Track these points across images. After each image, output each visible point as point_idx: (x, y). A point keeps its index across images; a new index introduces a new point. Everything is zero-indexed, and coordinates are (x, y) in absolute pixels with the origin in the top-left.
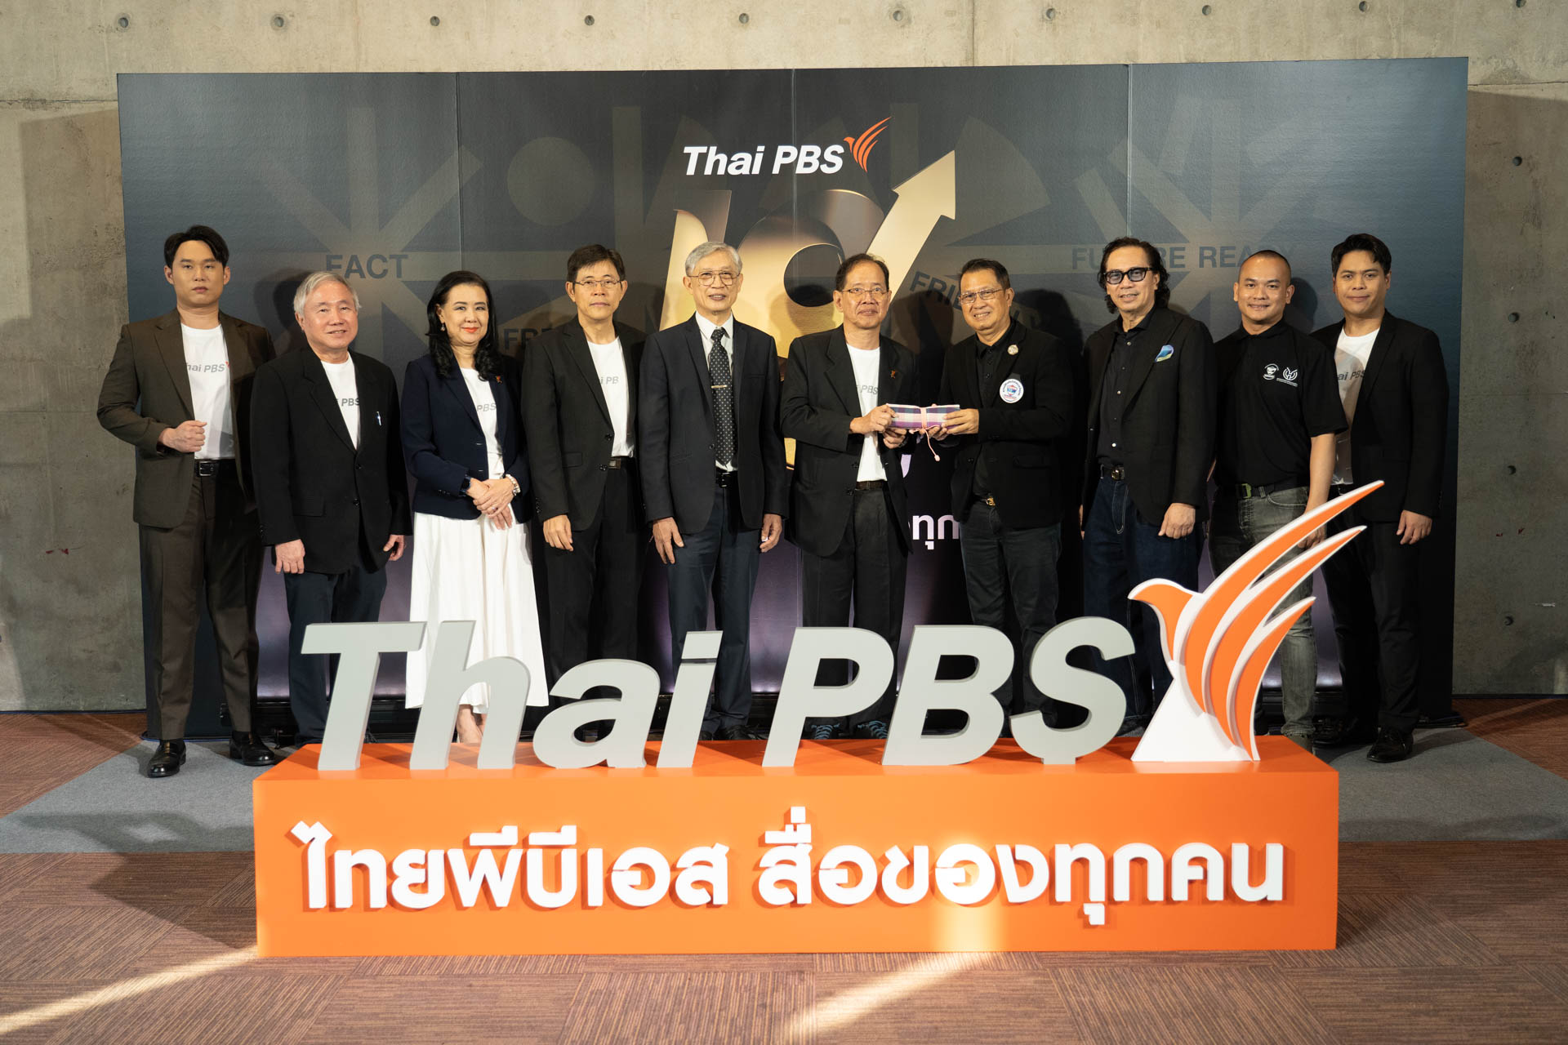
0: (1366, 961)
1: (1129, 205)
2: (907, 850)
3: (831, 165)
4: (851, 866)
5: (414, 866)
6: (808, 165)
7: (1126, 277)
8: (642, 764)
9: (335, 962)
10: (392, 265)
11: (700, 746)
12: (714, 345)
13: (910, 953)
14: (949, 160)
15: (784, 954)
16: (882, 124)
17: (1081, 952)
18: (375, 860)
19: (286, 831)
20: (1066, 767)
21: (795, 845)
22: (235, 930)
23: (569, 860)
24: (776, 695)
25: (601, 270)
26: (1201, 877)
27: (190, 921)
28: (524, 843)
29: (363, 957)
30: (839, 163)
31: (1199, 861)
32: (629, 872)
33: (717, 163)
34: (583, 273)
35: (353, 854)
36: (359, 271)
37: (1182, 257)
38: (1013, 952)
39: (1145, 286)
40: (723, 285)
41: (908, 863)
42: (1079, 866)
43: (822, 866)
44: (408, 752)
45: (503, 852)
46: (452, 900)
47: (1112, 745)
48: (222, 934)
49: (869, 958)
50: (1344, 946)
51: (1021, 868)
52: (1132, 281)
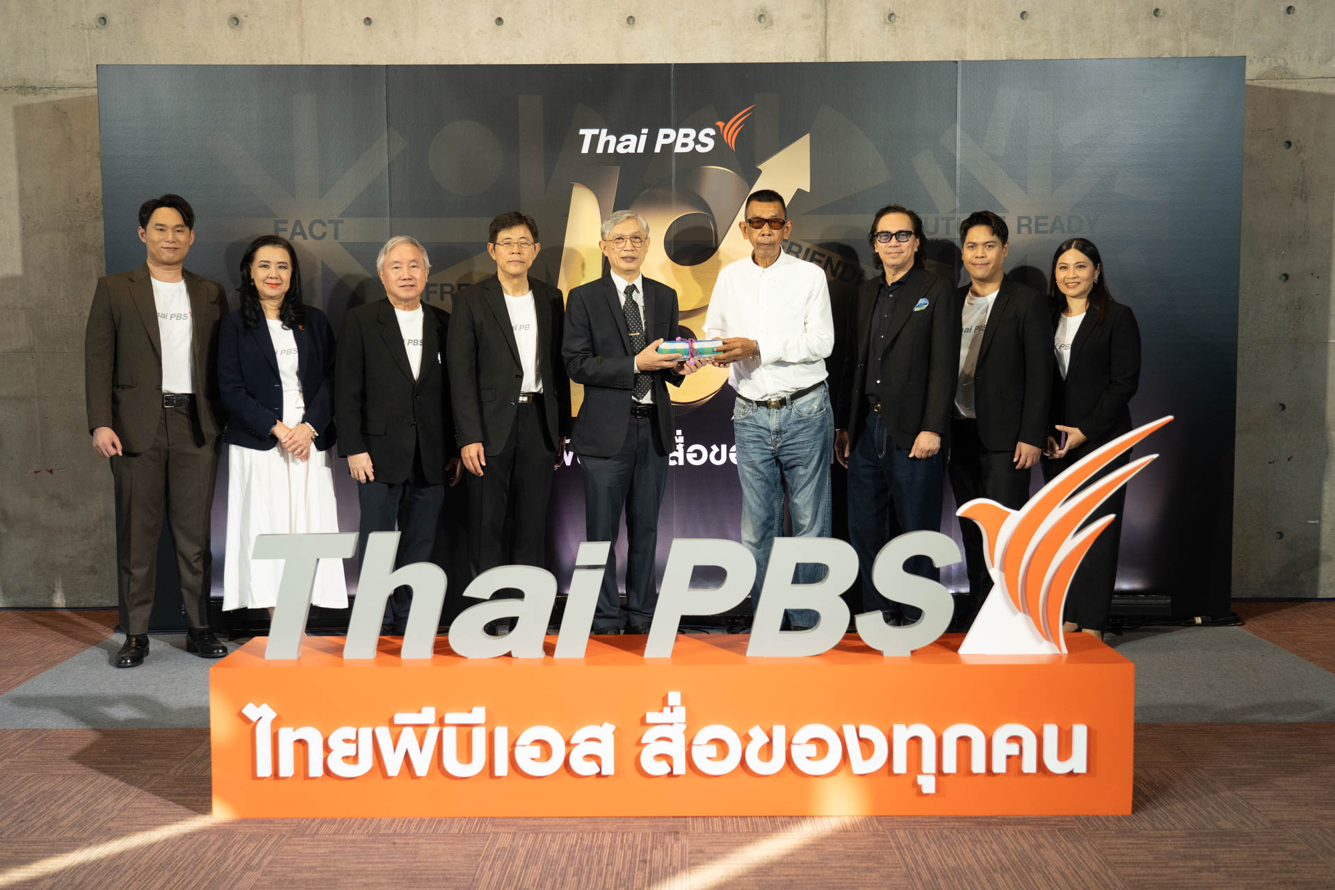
0: (1158, 825)
1: (958, 181)
2: (767, 729)
3: (704, 145)
4: (720, 743)
5: (347, 741)
6: (684, 145)
7: (894, 237)
8: (541, 654)
9: (279, 823)
10: (330, 228)
11: (592, 640)
12: (627, 299)
13: (769, 817)
14: (804, 142)
15: (662, 817)
16: (748, 111)
17: (914, 816)
18: (312, 736)
19: (238, 712)
20: (903, 659)
21: (672, 724)
22: (194, 795)
23: (479, 736)
25: (518, 233)
26: (1017, 753)
27: (155, 787)
28: (441, 722)
29: (304, 818)
30: (711, 143)
31: (1016, 739)
32: (530, 747)
33: (607, 143)
34: (503, 235)
35: (294, 730)
36: (302, 233)
39: (909, 247)
40: (633, 249)
41: (767, 740)
42: (914, 742)
43: (694, 743)
44: (341, 643)
45: (422, 729)
46: (379, 770)
47: (941, 640)
48: (182, 798)
49: (735, 821)
50: (1138, 812)
51: (864, 744)
52: (899, 241)
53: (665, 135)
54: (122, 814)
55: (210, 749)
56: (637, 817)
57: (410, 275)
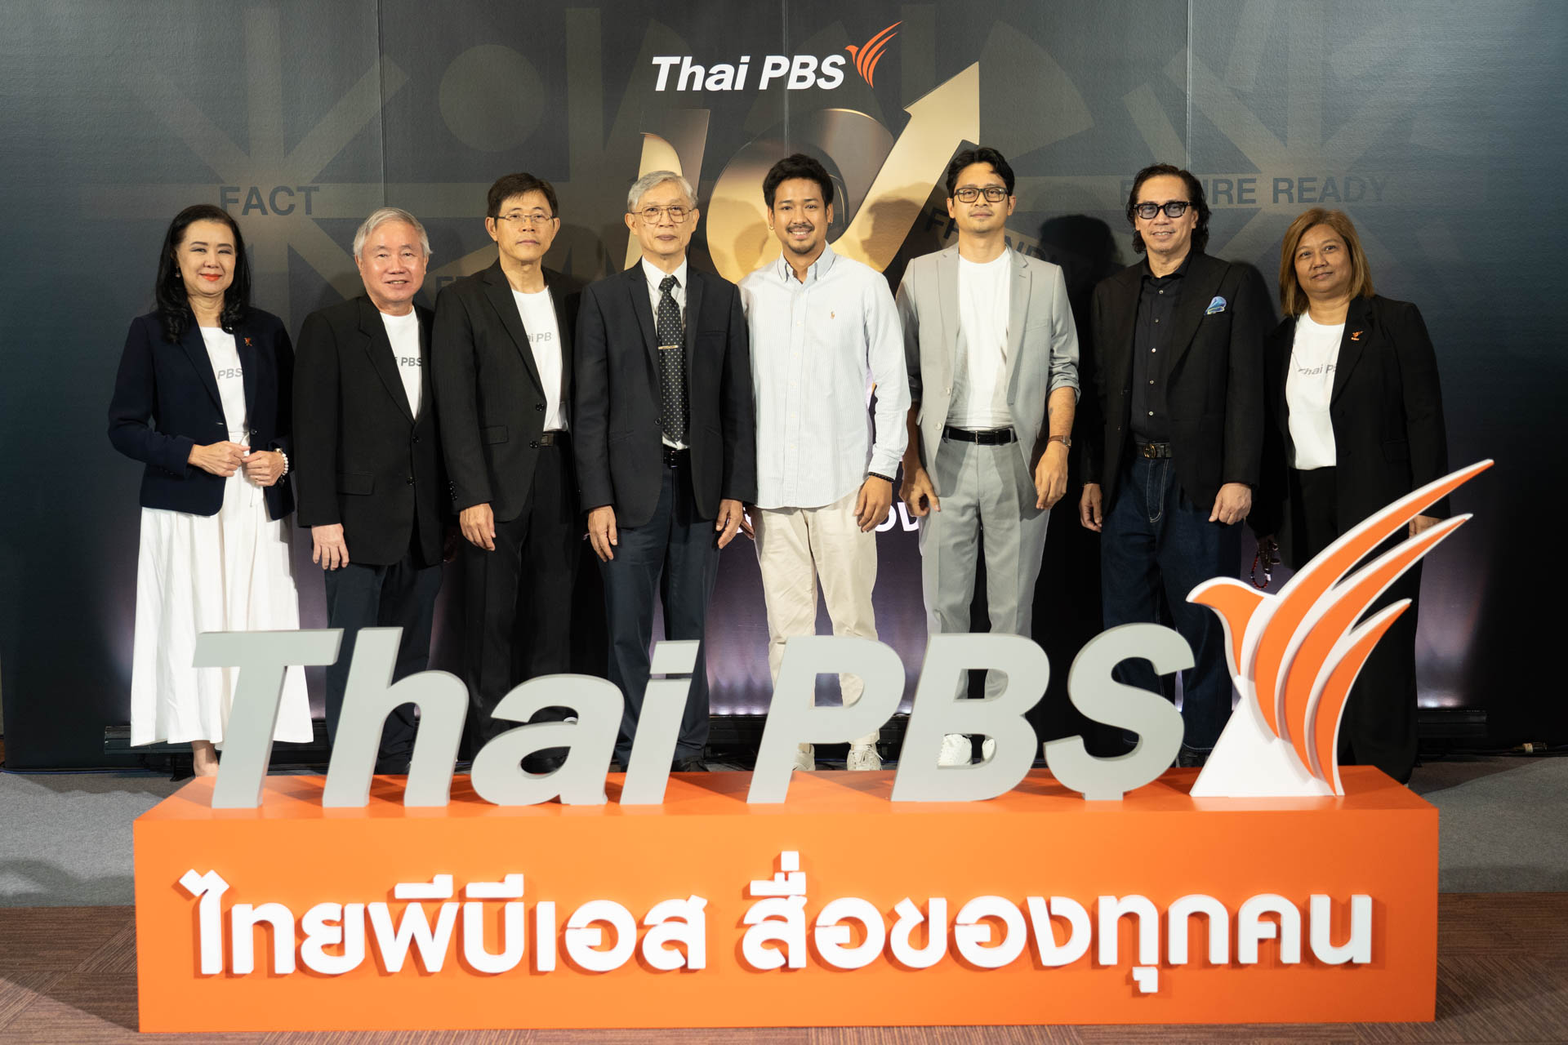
0: (1472, 1036)
1: (1189, 128)
2: (921, 903)
3: (830, 79)
4: (855, 923)
5: (328, 923)
6: (802, 79)
7: (1161, 211)
8: (603, 800)
9: (233, 1039)
10: (299, 199)
11: (672, 779)
12: (663, 297)
13: (925, 1027)
14: (971, 74)
15: (773, 1028)
16: (892, 30)
17: (1129, 1025)
18: (280, 916)
19: (174, 882)
20: (1113, 803)
21: (786, 897)
22: (112, 1000)
23: (515, 916)
24: (763, 719)
25: (530, 202)
26: (1273, 935)
27: (58, 990)
28: (461, 896)
29: (267, 1033)
30: (839, 76)
31: (1272, 916)
32: (587, 929)
33: (692, 76)
34: (508, 205)
35: (254, 908)
36: (261, 206)
37: (1252, 191)
38: (1048, 1026)
39: (1183, 224)
40: (672, 223)
41: (922, 919)
42: (1127, 922)
43: (819, 923)
44: (320, 785)
45: (434, 906)
46: (373, 965)
47: (1167, 777)
48: (96, 1005)
49: (876, 1033)
50: (1444, 1018)
51: (1058, 924)
52: (1169, 217)
53: (774, 65)
54: (11, 1028)
55: (135, 935)
56: (737, 1029)
57: (402, 267)
